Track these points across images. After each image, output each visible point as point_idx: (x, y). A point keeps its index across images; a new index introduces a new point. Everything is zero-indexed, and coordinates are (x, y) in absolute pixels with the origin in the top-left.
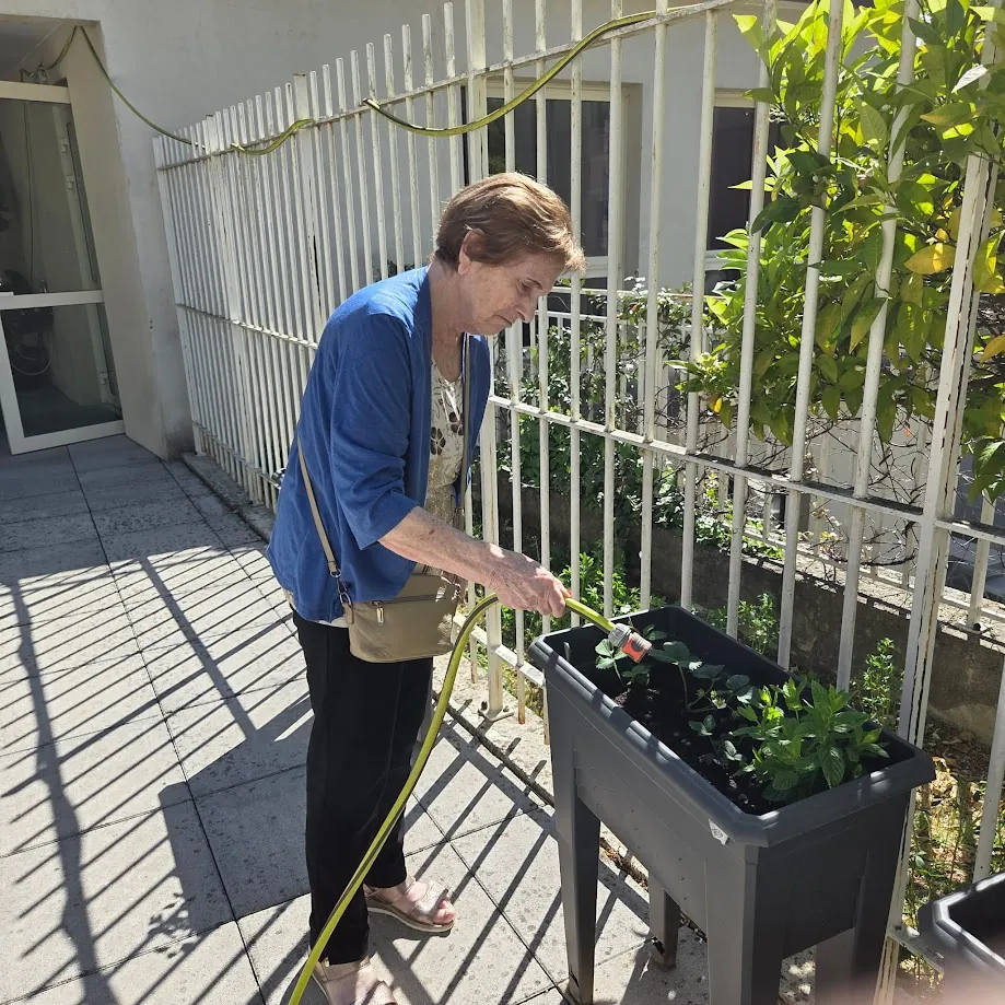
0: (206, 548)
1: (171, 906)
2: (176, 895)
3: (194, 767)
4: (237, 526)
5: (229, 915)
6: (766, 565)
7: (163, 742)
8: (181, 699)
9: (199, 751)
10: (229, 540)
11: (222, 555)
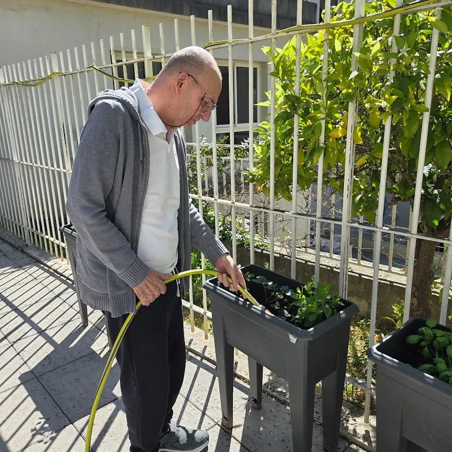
0: (9, 268)
1: (40, 423)
2: (41, 418)
3: (33, 364)
4: (22, 256)
5: (68, 422)
6: (264, 252)
7: (14, 355)
8: (17, 336)
9: (34, 356)
10: (20, 263)
11: (18, 270)
